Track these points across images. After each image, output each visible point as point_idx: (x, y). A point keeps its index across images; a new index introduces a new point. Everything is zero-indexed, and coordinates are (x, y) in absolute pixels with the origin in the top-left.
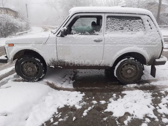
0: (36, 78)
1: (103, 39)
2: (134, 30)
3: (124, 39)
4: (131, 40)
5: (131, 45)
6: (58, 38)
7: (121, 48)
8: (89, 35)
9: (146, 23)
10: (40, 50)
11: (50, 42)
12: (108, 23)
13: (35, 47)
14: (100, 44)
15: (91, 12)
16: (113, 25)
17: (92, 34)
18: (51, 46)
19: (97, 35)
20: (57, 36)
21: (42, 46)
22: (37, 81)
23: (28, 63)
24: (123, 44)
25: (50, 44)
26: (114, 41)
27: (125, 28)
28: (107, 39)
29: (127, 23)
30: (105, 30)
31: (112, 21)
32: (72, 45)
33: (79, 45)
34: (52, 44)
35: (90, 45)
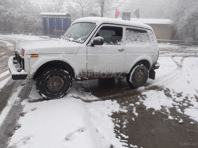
0: (61, 93)
1: (125, 49)
2: (143, 42)
3: (138, 49)
4: (143, 49)
5: (143, 54)
6: (89, 48)
7: (137, 56)
8: (114, 45)
9: (150, 36)
10: (71, 60)
11: (81, 51)
12: (127, 34)
13: (65, 58)
14: (123, 53)
15: (115, 23)
16: (130, 37)
17: (116, 44)
18: (82, 56)
19: (120, 45)
20: (87, 45)
21: (73, 56)
22: (62, 97)
23: (54, 77)
24: (138, 53)
25: (81, 54)
26: (133, 51)
27: (138, 39)
28: (128, 49)
29: (139, 35)
30: (125, 40)
31: (130, 33)
32: (100, 55)
33: (107, 55)
34: (83, 54)
35: (115, 54)
